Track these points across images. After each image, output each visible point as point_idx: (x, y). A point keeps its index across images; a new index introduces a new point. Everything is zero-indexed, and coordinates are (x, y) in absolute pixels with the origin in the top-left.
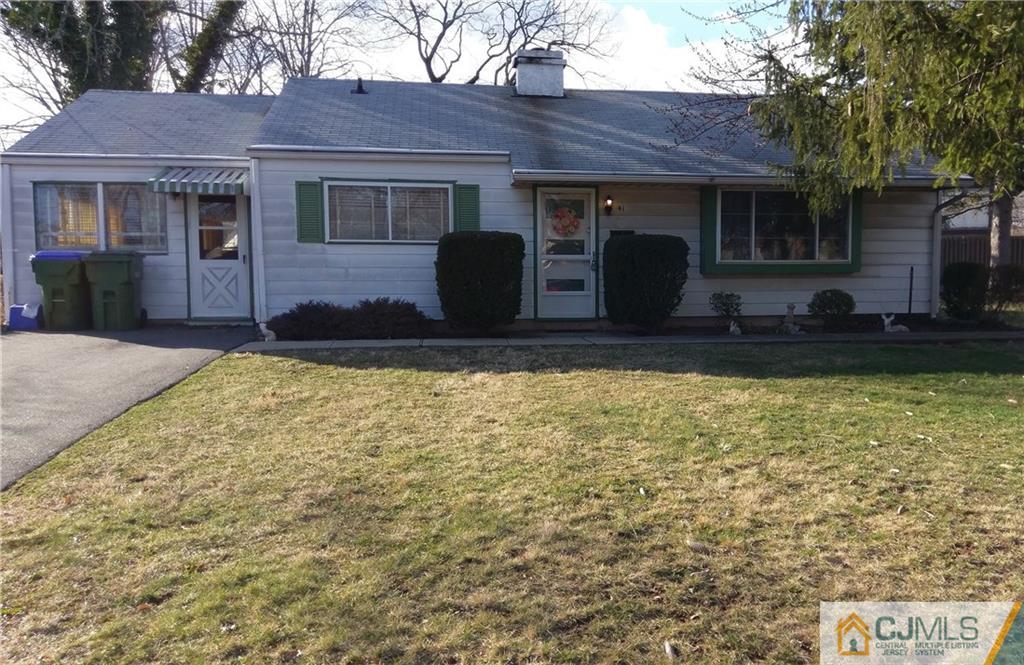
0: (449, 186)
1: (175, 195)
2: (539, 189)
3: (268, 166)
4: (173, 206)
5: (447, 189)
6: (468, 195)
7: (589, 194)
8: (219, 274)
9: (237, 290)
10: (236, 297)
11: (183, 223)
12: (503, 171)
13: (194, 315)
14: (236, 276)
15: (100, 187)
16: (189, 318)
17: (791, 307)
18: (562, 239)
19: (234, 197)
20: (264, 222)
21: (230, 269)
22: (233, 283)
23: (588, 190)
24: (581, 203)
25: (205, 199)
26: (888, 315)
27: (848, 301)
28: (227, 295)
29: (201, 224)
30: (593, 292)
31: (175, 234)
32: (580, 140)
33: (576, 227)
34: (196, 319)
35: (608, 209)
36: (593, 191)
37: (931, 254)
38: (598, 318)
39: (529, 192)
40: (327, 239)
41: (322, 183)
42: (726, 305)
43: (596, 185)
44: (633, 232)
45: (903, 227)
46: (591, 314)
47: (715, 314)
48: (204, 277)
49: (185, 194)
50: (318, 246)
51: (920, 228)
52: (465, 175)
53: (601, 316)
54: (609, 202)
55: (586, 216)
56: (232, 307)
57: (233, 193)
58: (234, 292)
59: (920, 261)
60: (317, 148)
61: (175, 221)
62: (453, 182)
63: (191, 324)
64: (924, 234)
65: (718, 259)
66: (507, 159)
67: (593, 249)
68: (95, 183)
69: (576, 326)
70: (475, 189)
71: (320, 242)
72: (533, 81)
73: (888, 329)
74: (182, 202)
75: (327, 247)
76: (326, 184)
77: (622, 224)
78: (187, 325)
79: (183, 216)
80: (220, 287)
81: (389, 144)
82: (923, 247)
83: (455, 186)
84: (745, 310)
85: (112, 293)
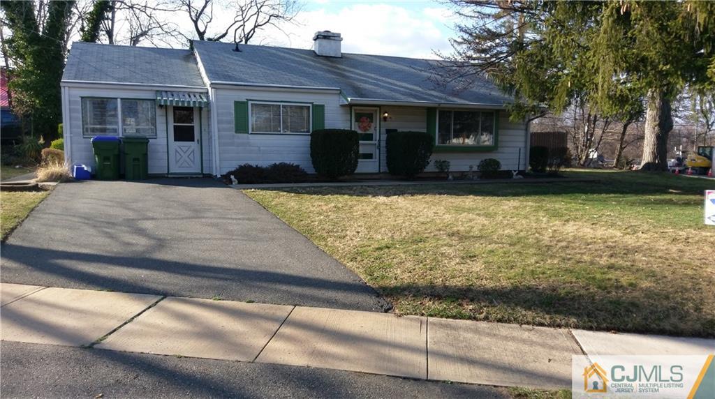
0: (310, 105)
1: (161, 106)
2: (353, 108)
3: (221, 92)
4: (159, 112)
5: (309, 107)
6: (319, 109)
7: (376, 111)
8: (185, 149)
9: (194, 158)
10: (193, 162)
11: (165, 121)
12: (336, 98)
13: (171, 171)
14: (193, 151)
15: (119, 100)
16: (168, 174)
17: (471, 167)
18: (363, 133)
19: (192, 108)
20: (219, 122)
21: (190, 146)
22: (192, 154)
23: (376, 108)
24: (372, 114)
25: (176, 108)
26: (515, 171)
27: (497, 164)
28: (188, 160)
29: (174, 122)
30: (377, 160)
31: (161, 127)
32: (366, 82)
33: (370, 127)
34: (172, 174)
35: (385, 118)
36: (378, 109)
37: (526, 142)
38: (380, 173)
39: (348, 108)
40: (250, 132)
41: (247, 103)
42: (442, 165)
43: (379, 106)
44: (396, 130)
45: (513, 129)
46: (376, 170)
47: (437, 170)
48: (176, 151)
49: (166, 106)
50: (246, 135)
51: (522, 130)
52: (317, 100)
53: (381, 171)
54: (386, 115)
55: (374, 121)
56: (191, 167)
57: (192, 105)
58: (192, 159)
59: (522, 145)
60: (246, 84)
61: (160, 121)
62: (312, 103)
63: (169, 176)
64: (523, 133)
65: (437, 144)
66: (339, 92)
67: (378, 138)
68: (116, 99)
69: (369, 177)
70: (323, 106)
71: (246, 133)
72: (327, 48)
73: (514, 177)
74: (164, 110)
75: (250, 136)
76: (250, 103)
77: (392, 126)
78: (168, 177)
79: (165, 118)
80: (185, 156)
81: (278, 82)
82: (523, 139)
83: (313, 105)
84: (452, 169)
85: (138, 159)
